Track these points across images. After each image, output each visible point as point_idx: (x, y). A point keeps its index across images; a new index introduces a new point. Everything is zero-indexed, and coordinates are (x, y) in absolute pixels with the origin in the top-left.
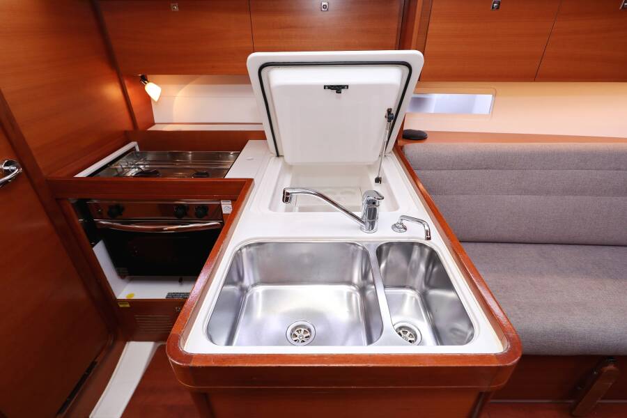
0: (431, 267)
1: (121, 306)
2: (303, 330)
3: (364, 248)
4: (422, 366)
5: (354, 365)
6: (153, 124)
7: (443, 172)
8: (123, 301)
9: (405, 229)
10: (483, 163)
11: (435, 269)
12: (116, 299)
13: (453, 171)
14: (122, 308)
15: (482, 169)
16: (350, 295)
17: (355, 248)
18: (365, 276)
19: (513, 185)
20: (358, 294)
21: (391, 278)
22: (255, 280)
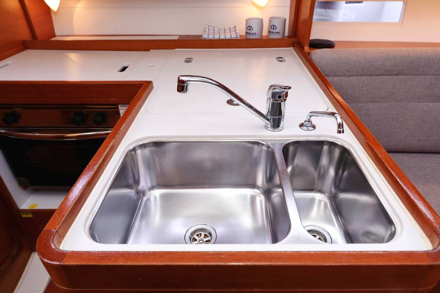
0: (341, 172)
1: (24, 216)
2: (203, 234)
3: (268, 147)
4: (339, 264)
5: (256, 264)
6: (55, 36)
7: (351, 78)
8: (25, 211)
9: (314, 127)
10: (394, 69)
11: (345, 174)
12: (18, 208)
13: (362, 77)
14: (25, 218)
15: (393, 75)
16: (253, 199)
17: (259, 149)
18: (270, 179)
19: (426, 92)
20: (263, 197)
21: (298, 182)
22: (152, 183)
